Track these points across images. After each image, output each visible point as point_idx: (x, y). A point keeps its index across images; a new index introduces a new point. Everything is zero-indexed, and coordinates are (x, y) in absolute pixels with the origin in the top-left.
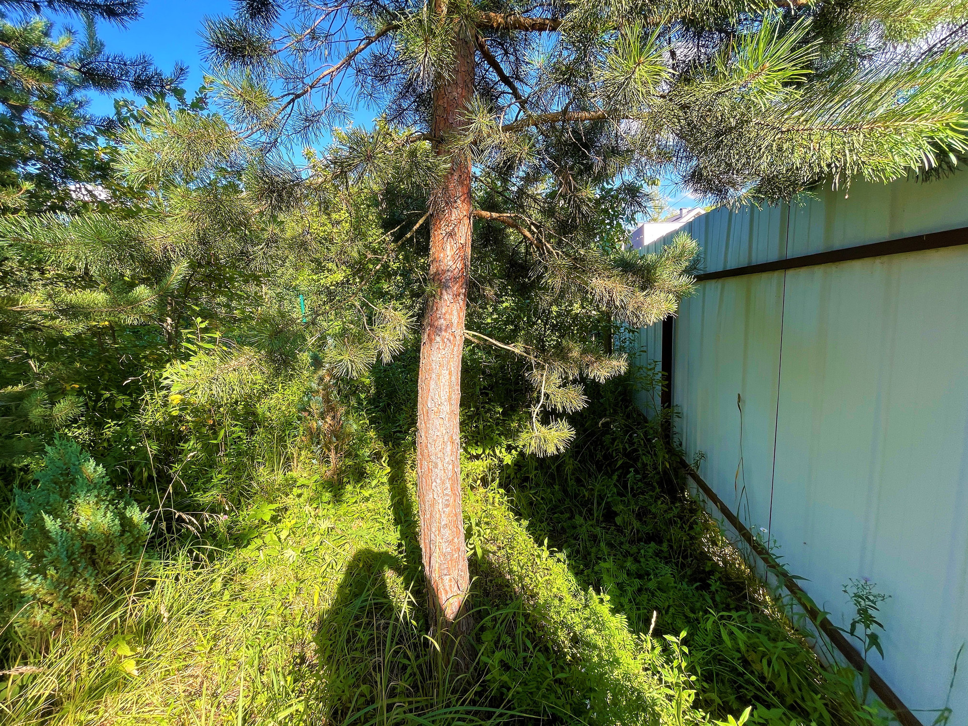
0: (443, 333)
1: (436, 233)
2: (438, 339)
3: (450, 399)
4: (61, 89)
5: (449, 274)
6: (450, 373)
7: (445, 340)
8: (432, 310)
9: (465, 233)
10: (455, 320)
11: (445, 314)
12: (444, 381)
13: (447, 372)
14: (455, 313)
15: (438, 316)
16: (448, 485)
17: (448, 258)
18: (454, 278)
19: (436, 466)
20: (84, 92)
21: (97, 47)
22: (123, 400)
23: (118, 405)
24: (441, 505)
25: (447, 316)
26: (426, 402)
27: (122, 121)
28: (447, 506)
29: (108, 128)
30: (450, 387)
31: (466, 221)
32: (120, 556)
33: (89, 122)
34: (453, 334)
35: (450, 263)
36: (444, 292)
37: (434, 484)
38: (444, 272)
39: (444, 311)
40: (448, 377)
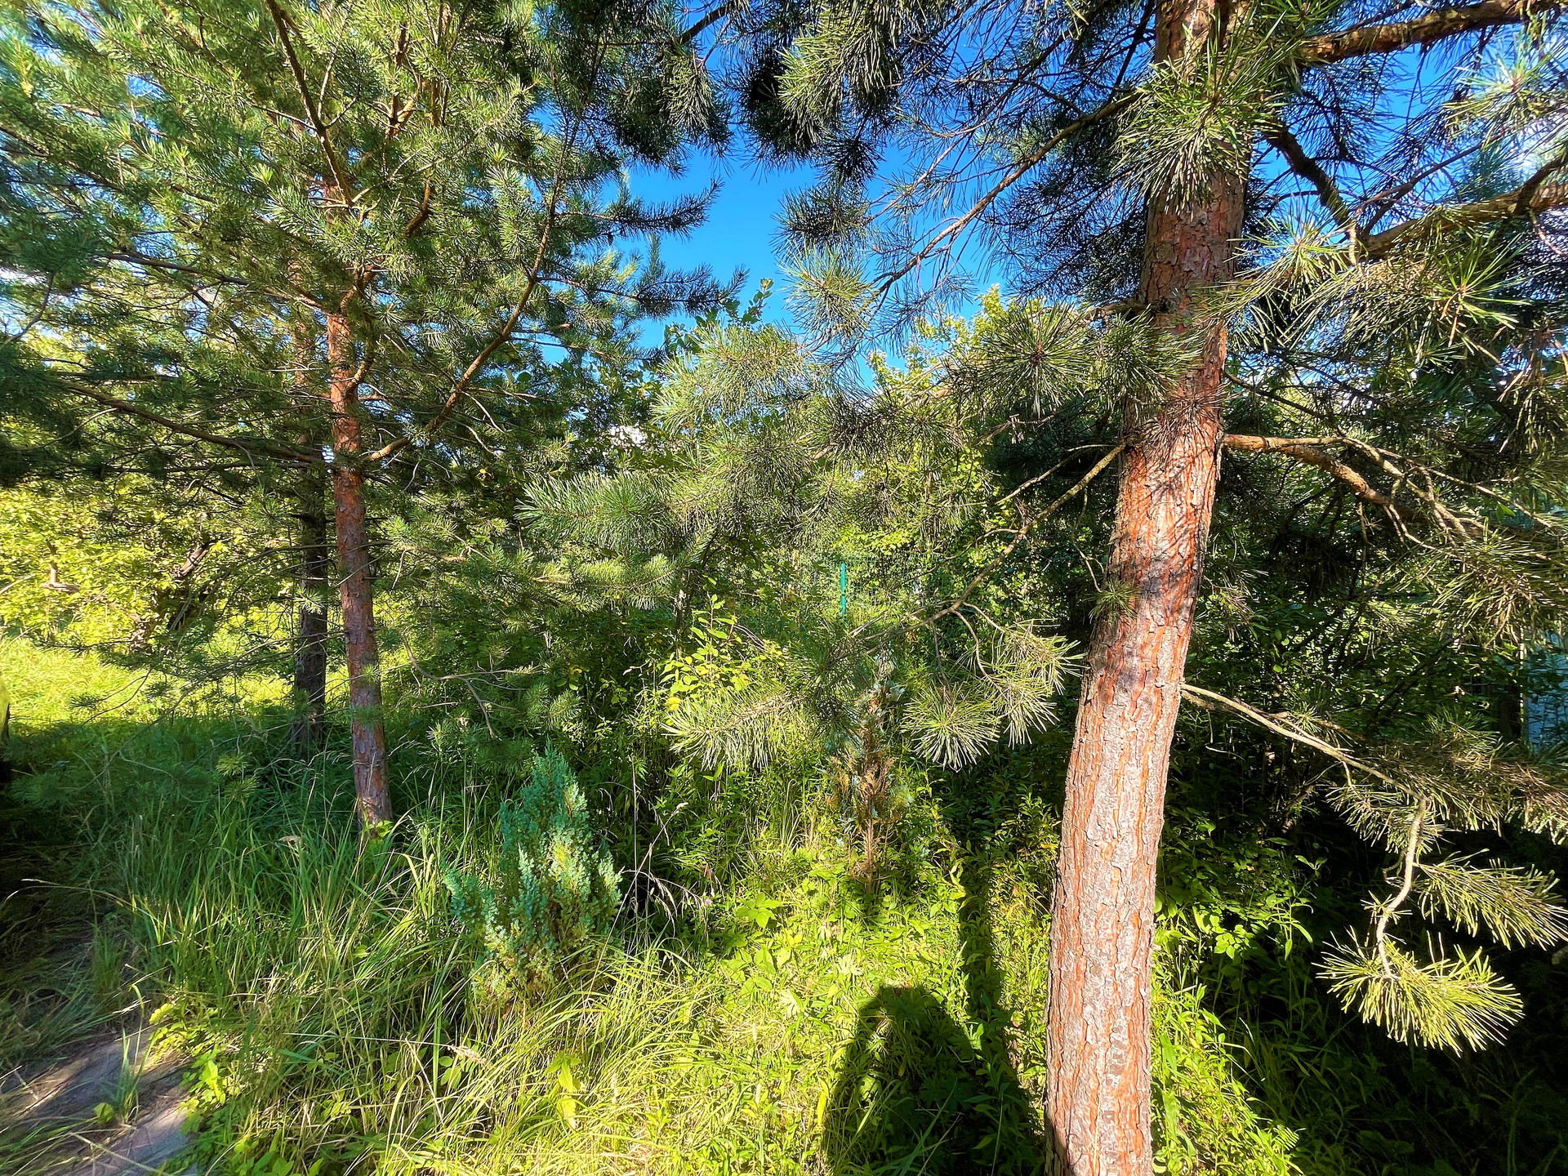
0: (1137, 686)
1: (1134, 485)
2: (1122, 698)
3: (1139, 830)
4: (618, 323)
5: (1159, 565)
6: (1145, 774)
7: (1140, 702)
8: (1112, 637)
9: (1201, 483)
10: (1165, 661)
11: (1142, 648)
12: (1128, 789)
13: (1139, 771)
14: (1167, 646)
15: (1126, 650)
16: (1122, 1021)
17: (1160, 535)
18: (1171, 575)
19: (1097, 970)
20: (638, 322)
21: (657, 270)
22: (619, 695)
23: (615, 701)
24: (1101, 1061)
25: (1148, 652)
26: (1084, 826)
27: (670, 351)
28: (1118, 1071)
29: (655, 361)
30: (1143, 803)
31: (1207, 460)
32: (583, 930)
33: (636, 356)
34: (1158, 690)
35: (1165, 545)
36: (1145, 604)
37: (1089, 1009)
38: (1147, 562)
39: (1140, 641)
40: (1139, 781)
